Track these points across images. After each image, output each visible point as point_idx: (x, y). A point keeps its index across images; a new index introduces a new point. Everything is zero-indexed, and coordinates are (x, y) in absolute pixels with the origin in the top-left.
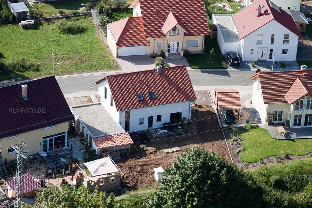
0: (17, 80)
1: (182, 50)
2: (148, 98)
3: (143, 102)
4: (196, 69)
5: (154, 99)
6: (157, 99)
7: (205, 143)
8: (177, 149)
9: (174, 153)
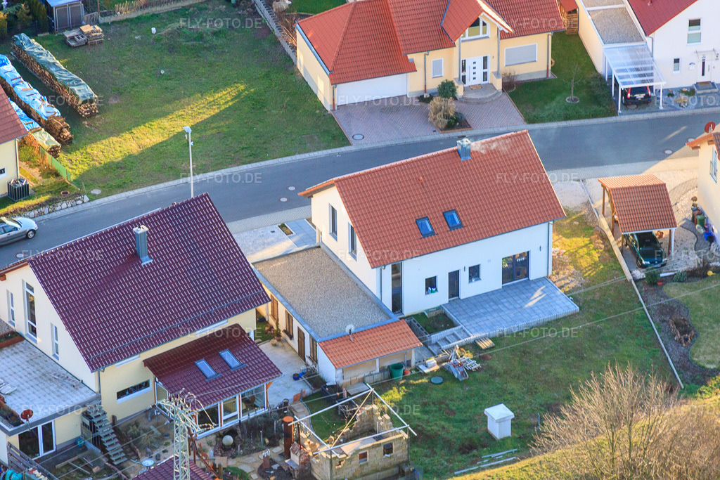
1: (497, 74)
2: (445, 227)
3: (434, 238)
6: (466, 226)
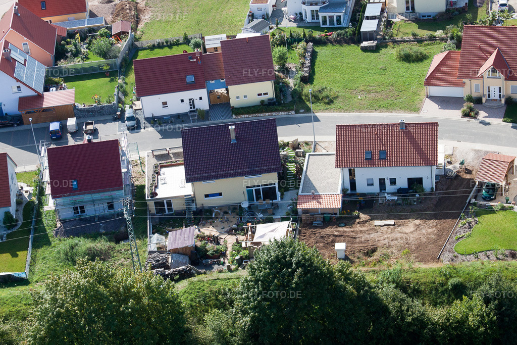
0: (296, 113)
1: (504, 96)
2: (377, 157)
3: (370, 161)
4: (508, 122)
5: (385, 159)
6: (387, 159)
7: (431, 219)
8: (392, 222)
9: (385, 227)
